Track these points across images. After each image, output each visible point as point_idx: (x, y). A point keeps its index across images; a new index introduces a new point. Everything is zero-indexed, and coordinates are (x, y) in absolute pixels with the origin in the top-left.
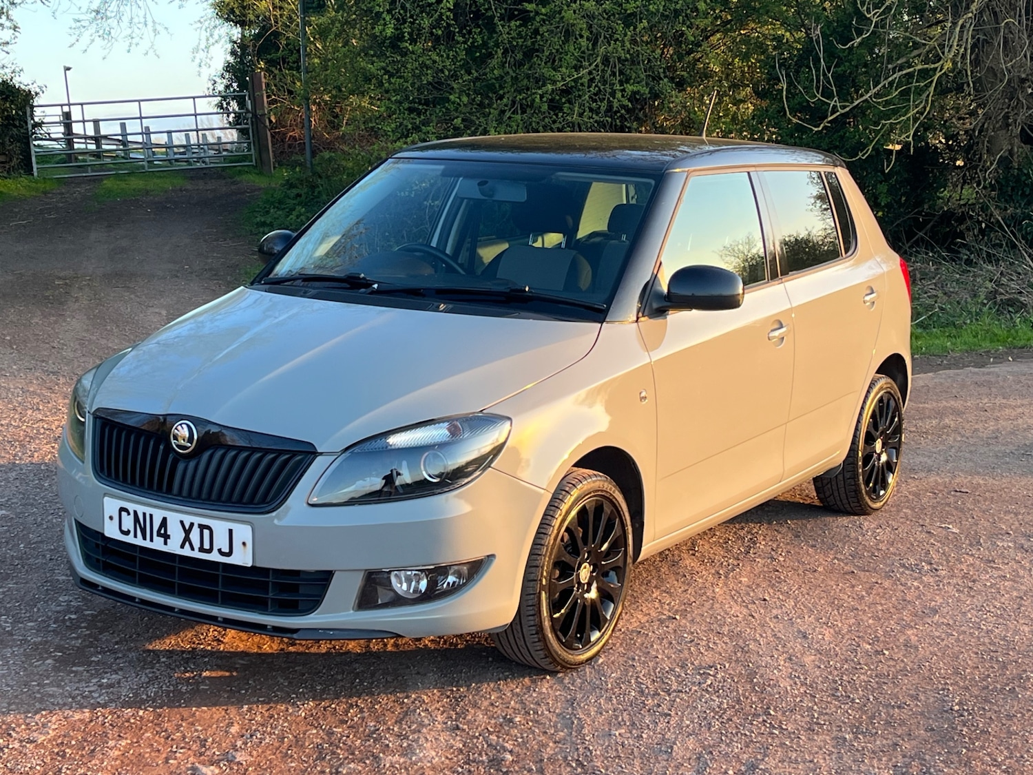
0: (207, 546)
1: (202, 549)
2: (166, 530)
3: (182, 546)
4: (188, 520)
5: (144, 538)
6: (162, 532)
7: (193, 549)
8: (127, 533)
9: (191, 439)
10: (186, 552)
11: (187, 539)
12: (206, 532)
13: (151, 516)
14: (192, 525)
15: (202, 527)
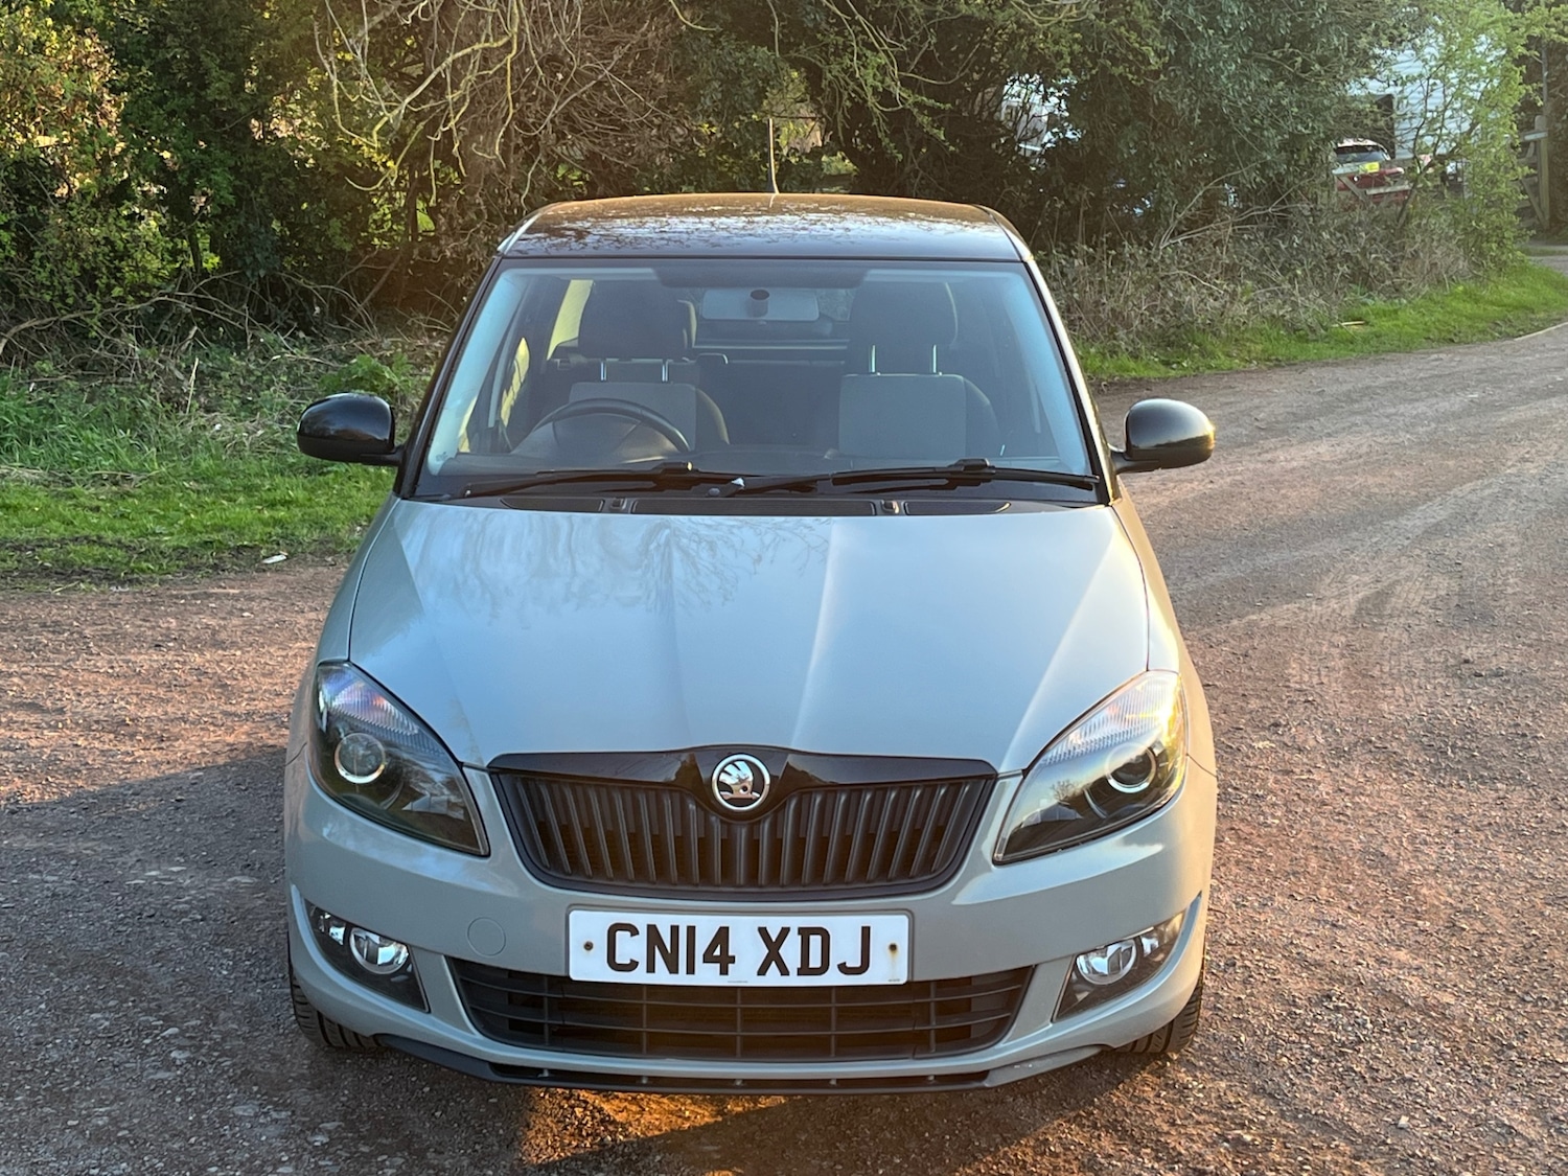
0: (815, 961)
1: (805, 970)
2: (725, 949)
3: (762, 971)
4: (774, 925)
5: (673, 968)
6: (717, 952)
7: (784, 971)
8: (633, 965)
9: (758, 785)
10: (773, 978)
11: (774, 956)
12: (815, 941)
13: (691, 930)
14: (785, 932)
15: (805, 933)
